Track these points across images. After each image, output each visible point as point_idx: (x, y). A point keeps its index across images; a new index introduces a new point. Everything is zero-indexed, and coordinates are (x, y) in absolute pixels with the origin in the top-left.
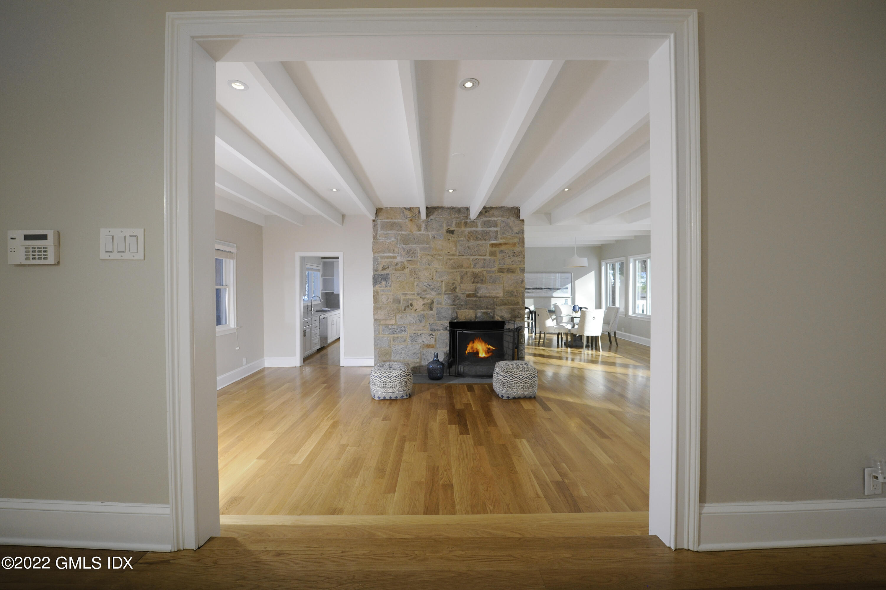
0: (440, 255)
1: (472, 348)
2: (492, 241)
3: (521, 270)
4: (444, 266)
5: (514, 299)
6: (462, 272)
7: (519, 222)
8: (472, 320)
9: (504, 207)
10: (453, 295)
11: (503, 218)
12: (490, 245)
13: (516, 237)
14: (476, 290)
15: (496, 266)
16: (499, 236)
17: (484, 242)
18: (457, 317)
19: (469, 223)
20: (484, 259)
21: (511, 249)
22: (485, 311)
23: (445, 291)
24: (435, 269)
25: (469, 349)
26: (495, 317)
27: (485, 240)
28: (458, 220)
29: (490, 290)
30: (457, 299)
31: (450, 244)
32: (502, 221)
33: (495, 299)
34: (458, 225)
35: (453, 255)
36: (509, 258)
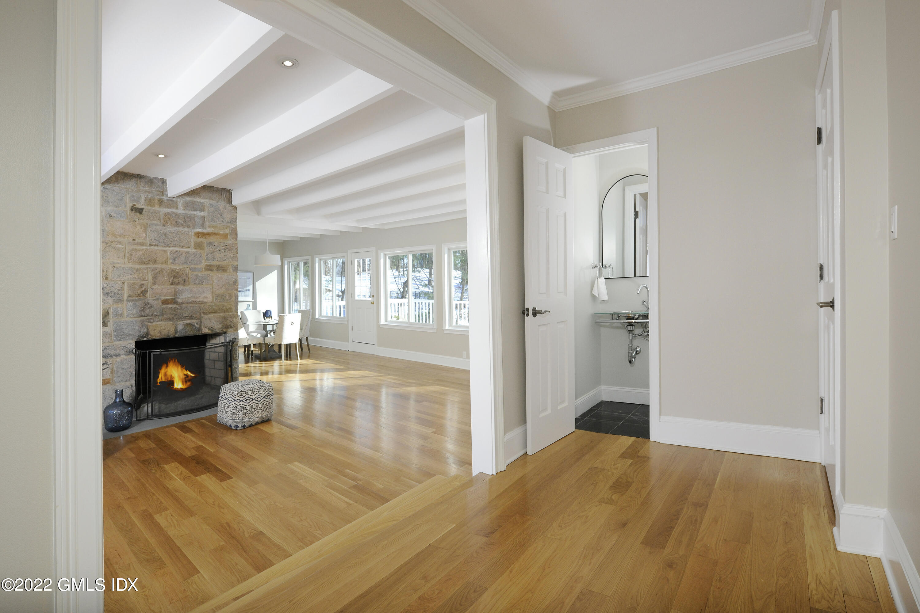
0: (119, 243)
1: (165, 375)
2: (197, 228)
3: (234, 268)
4: (126, 260)
5: (226, 304)
6: (156, 269)
7: (230, 208)
8: (170, 336)
9: (214, 187)
10: (141, 302)
11: (212, 201)
12: (194, 233)
13: (228, 226)
14: (175, 294)
15: (203, 262)
16: (207, 224)
17: (186, 229)
18: (147, 334)
19: (165, 201)
20: (186, 252)
21: (222, 241)
22: (188, 321)
23: (128, 297)
24: (111, 264)
25: (161, 377)
26: (202, 329)
27: (189, 227)
28: (150, 196)
29: (195, 294)
30: (147, 308)
31: (136, 227)
32: (211, 204)
33: (202, 305)
34: (150, 202)
35: (142, 244)
36: (220, 252)
